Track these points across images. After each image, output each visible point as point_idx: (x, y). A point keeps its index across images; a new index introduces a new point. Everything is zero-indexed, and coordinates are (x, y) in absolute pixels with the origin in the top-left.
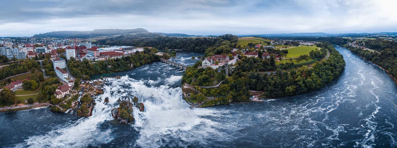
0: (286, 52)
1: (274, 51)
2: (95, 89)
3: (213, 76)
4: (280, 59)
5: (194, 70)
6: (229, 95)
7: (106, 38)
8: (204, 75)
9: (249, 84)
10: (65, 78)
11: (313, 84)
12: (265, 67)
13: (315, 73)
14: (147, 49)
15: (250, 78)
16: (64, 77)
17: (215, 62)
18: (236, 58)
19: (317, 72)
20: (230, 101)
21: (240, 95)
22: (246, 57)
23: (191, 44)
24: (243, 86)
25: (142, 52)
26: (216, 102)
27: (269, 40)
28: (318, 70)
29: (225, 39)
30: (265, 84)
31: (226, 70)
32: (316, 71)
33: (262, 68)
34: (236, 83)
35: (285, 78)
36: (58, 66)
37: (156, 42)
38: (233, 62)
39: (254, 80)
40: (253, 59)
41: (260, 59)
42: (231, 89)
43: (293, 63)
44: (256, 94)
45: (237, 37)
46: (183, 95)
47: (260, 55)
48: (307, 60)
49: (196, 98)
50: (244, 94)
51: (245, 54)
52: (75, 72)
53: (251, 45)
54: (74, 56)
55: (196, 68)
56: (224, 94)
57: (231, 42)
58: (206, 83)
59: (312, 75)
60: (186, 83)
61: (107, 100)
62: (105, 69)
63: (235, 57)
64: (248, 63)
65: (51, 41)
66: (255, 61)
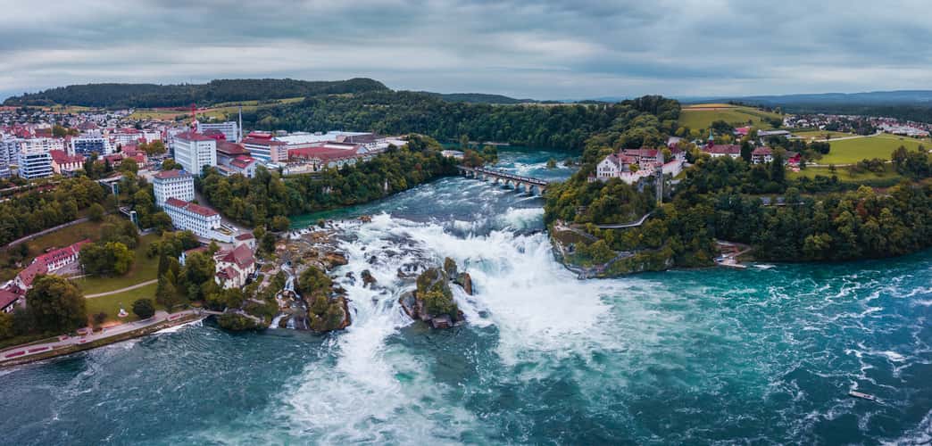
0: (824, 149)
1: (787, 145)
2: (320, 254)
3: (628, 200)
4: (803, 166)
5: (577, 186)
6: (666, 246)
7: (255, 108)
8: (606, 196)
9: (715, 224)
10: (213, 229)
11: (881, 237)
12: (756, 182)
13: (894, 211)
14: (416, 139)
15: (718, 207)
16: (210, 226)
17: (627, 166)
18: (680, 158)
19: (899, 210)
20: (666, 263)
21: (691, 250)
22: (707, 158)
23: (538, 127)
24: (699, 227)
25: (403, 149)
26: (636, 263)
27: (777, 113)
28: (904, 204)
29: (641, 111)
30: (753, 225)
31: (658, 188)
32: (896, 207)
33: (749, 185)
34: (683, 219)
35: (807, 213)
36: (171, 196)
37: (424, 119)
38: (674, 168)
39: (728, 213)
40: (726, 162)
41: (745, 162)
42: (670, 233)
43: (835, 179)
44: (731, 249)
45: (677, 104)
46: (555, 249)
47: (746, 151)
48: (880, 176)
49: (589, 254)
50: (701, 247)
51: (705, 149)
52: (241, 208)
53: (720, 127)
54: (213, 163)
55: (581, 183)
56: (655, 242)
57: (659, 119)
58: (611, 216)
59: (881, 214)
60: (560, 218)
61: (367, 277)
62: (317, 199)
63: (677, 156)
64: (714, 172)
65: (71, 116)
66: (731, 167)
